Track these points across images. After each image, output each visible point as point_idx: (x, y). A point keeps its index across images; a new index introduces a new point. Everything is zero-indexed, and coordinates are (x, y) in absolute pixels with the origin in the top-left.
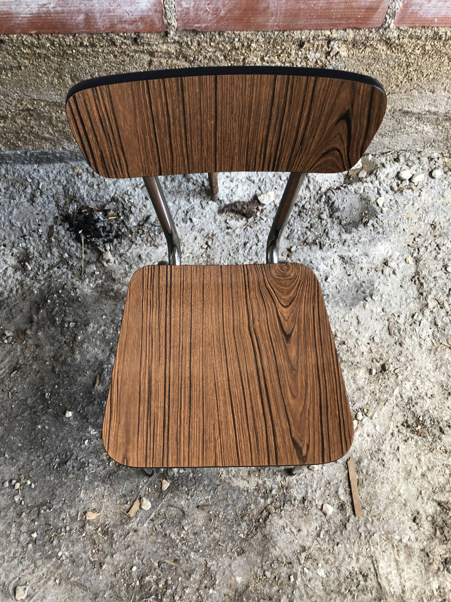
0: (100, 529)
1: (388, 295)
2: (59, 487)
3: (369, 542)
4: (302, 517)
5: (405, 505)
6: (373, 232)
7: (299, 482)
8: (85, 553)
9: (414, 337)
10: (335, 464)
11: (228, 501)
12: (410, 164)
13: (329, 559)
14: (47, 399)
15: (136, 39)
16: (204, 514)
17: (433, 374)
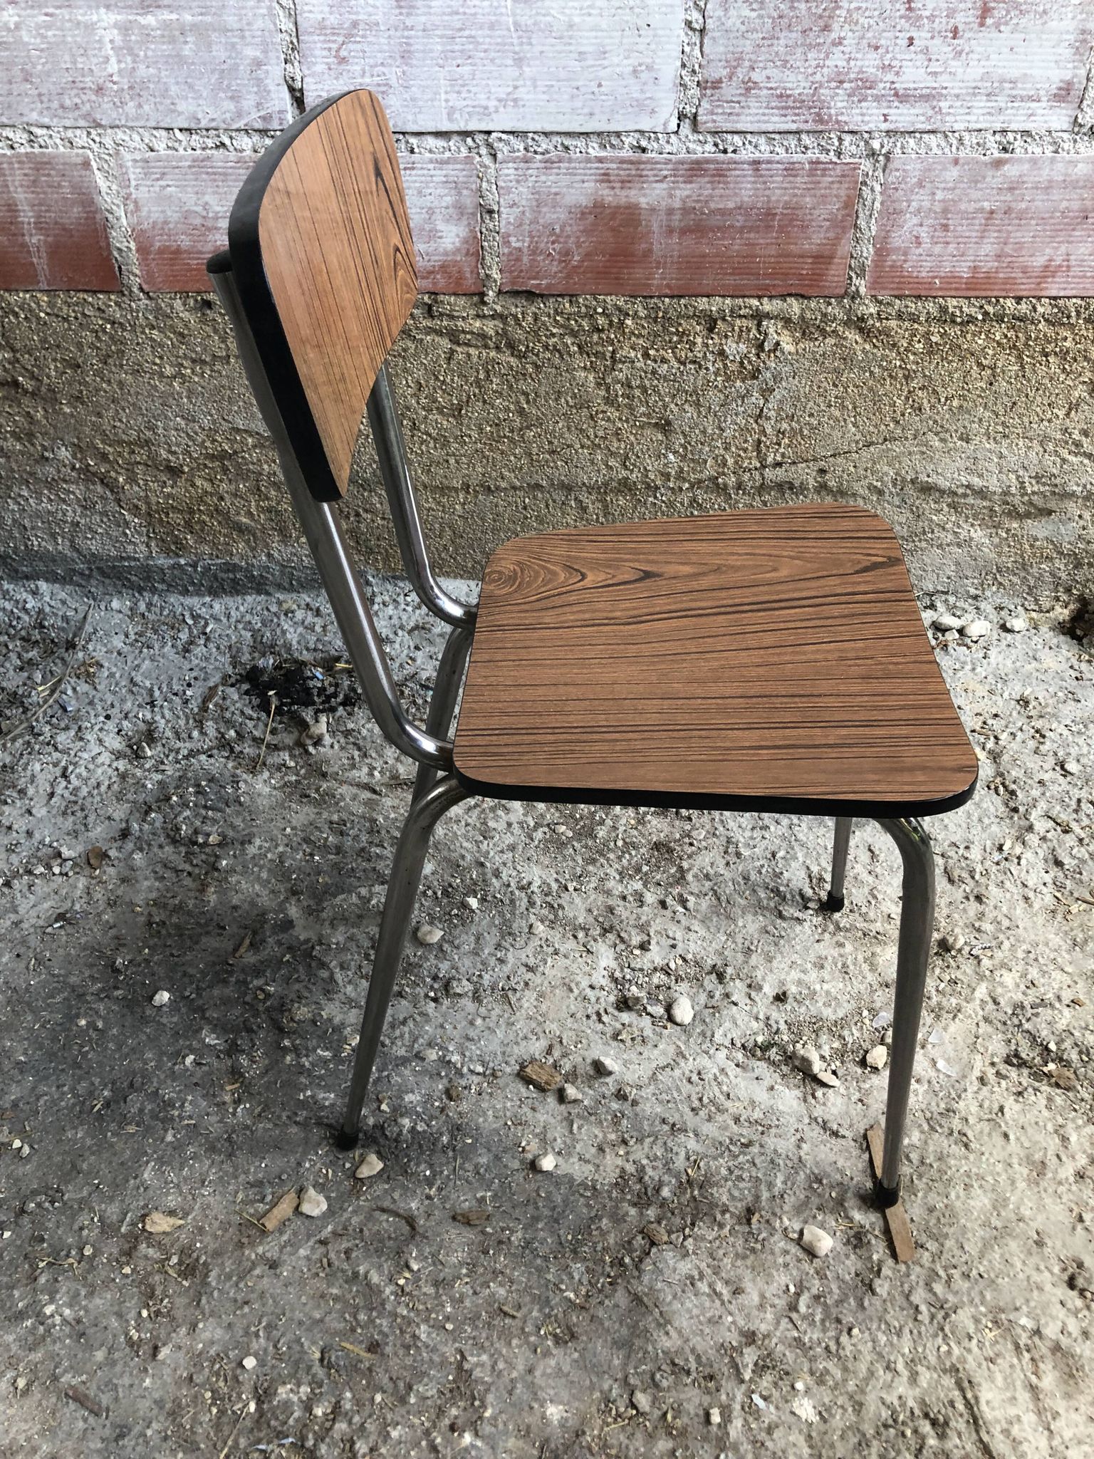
0: (175, 1260)
2: (94, 1154)
3: (942, 1329)
4: (745, 1257)
5: (1040, 1244)
7: (737, 1172)
8: (120, 1315)
9: (1008, 884)
10: (833, 1140)
11: (537, 1208)
12: (958, 613)
13: (827, 1371)
14: (117, 971)
15: (430, 307)
16: (470, 1235)
17: (1067, 956)
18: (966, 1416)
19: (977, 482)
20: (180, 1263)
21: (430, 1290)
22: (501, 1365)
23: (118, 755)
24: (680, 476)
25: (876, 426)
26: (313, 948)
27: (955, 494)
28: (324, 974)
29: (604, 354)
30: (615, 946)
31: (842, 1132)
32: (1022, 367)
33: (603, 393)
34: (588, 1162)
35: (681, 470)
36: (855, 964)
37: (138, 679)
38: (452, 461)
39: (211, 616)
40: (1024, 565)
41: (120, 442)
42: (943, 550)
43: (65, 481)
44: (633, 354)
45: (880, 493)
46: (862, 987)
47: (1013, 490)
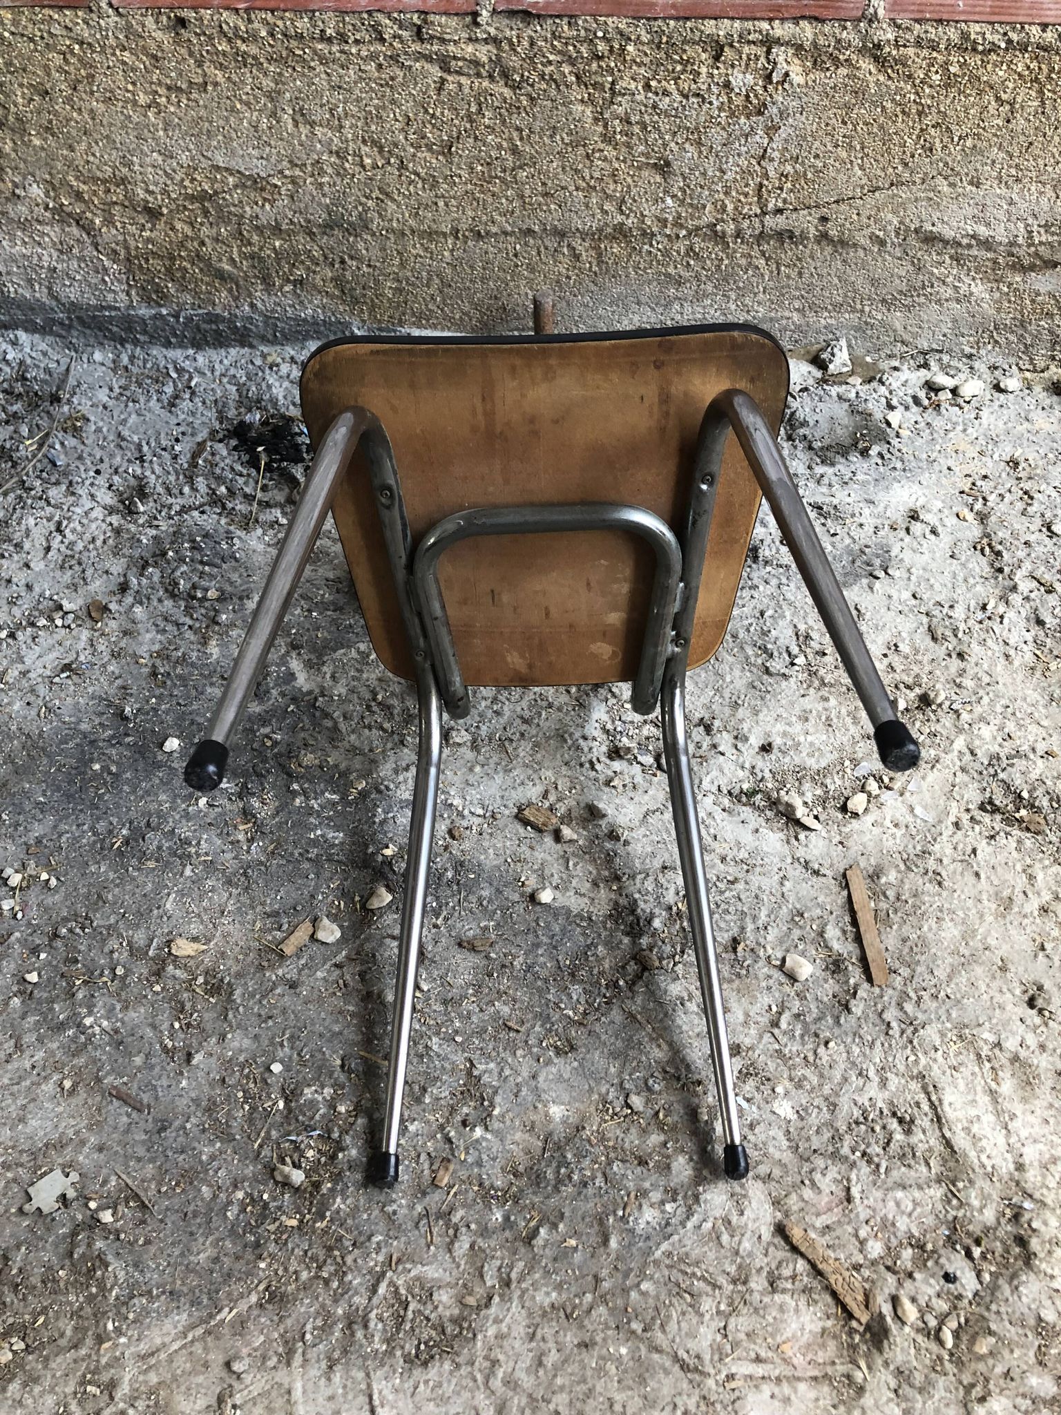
0: (201, 980)
1: (924, 569)
2: (117, 886)
3: (911, 1042)
4: (730, 981)
5: (1004, 969)
6: (881, 469)
7: (723, 906)
8: (154, 1027)
9: (990, 642)
10: (814, 879)
11: (537, 936)
12: (952, 373)
13: (805, 1078)
14: (127, 719)
15: (419, 28)
16: (475, 960)
17: (1044, 711)
18: (930, 1116)
19: (983, 231)
20: (206, 983)
21: (438, 1007)
22: (507, 1072)
23: (111, 511)
24: (677, 224)
25: (883, 169)
26: (316, 699)
27: (959, 244)
28: (328, 723)
29: (602, 85)
30: (607, 700)
31: (823, 871)
32: (1043, 102)
33: (600, 129)
34: (584, 895)
35: (679, 217)
36: (838, 717)
37: (126, 433)
38: (441, 204)
39: (196, 369)
40: (1022, 322)
41: (95, 180)
42: (941, 305)
43: (38, 221)
44: (633, 85)
45: (882, 243)
46: (845, 739)
47: (1020, 240)
